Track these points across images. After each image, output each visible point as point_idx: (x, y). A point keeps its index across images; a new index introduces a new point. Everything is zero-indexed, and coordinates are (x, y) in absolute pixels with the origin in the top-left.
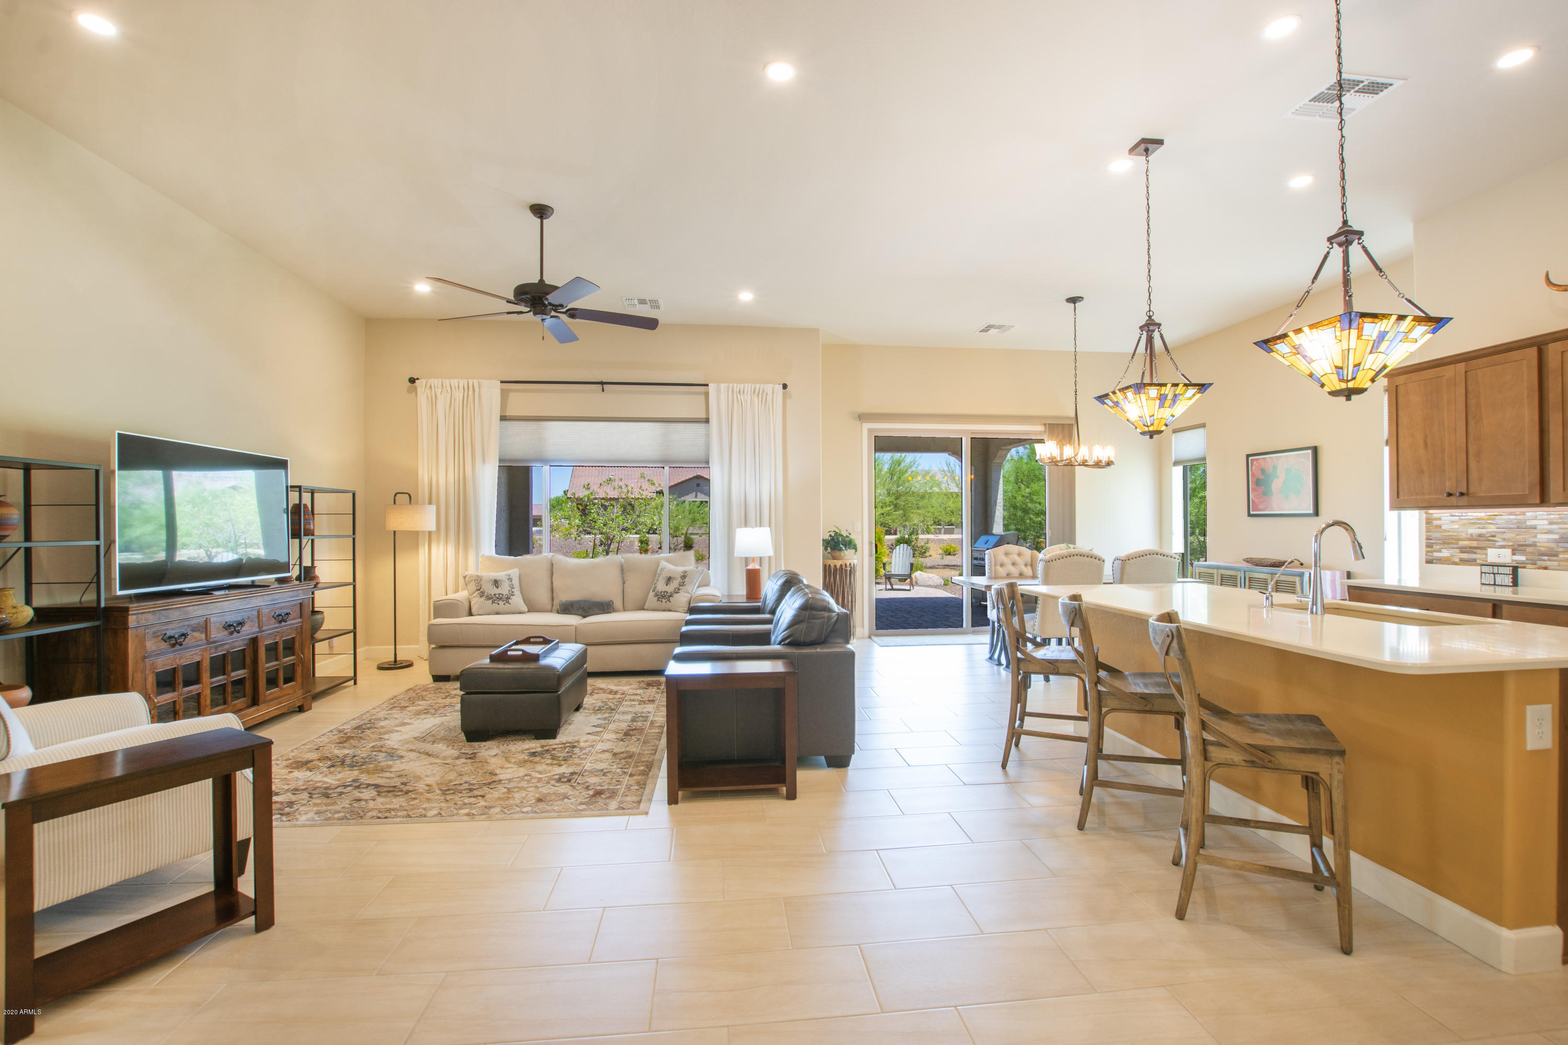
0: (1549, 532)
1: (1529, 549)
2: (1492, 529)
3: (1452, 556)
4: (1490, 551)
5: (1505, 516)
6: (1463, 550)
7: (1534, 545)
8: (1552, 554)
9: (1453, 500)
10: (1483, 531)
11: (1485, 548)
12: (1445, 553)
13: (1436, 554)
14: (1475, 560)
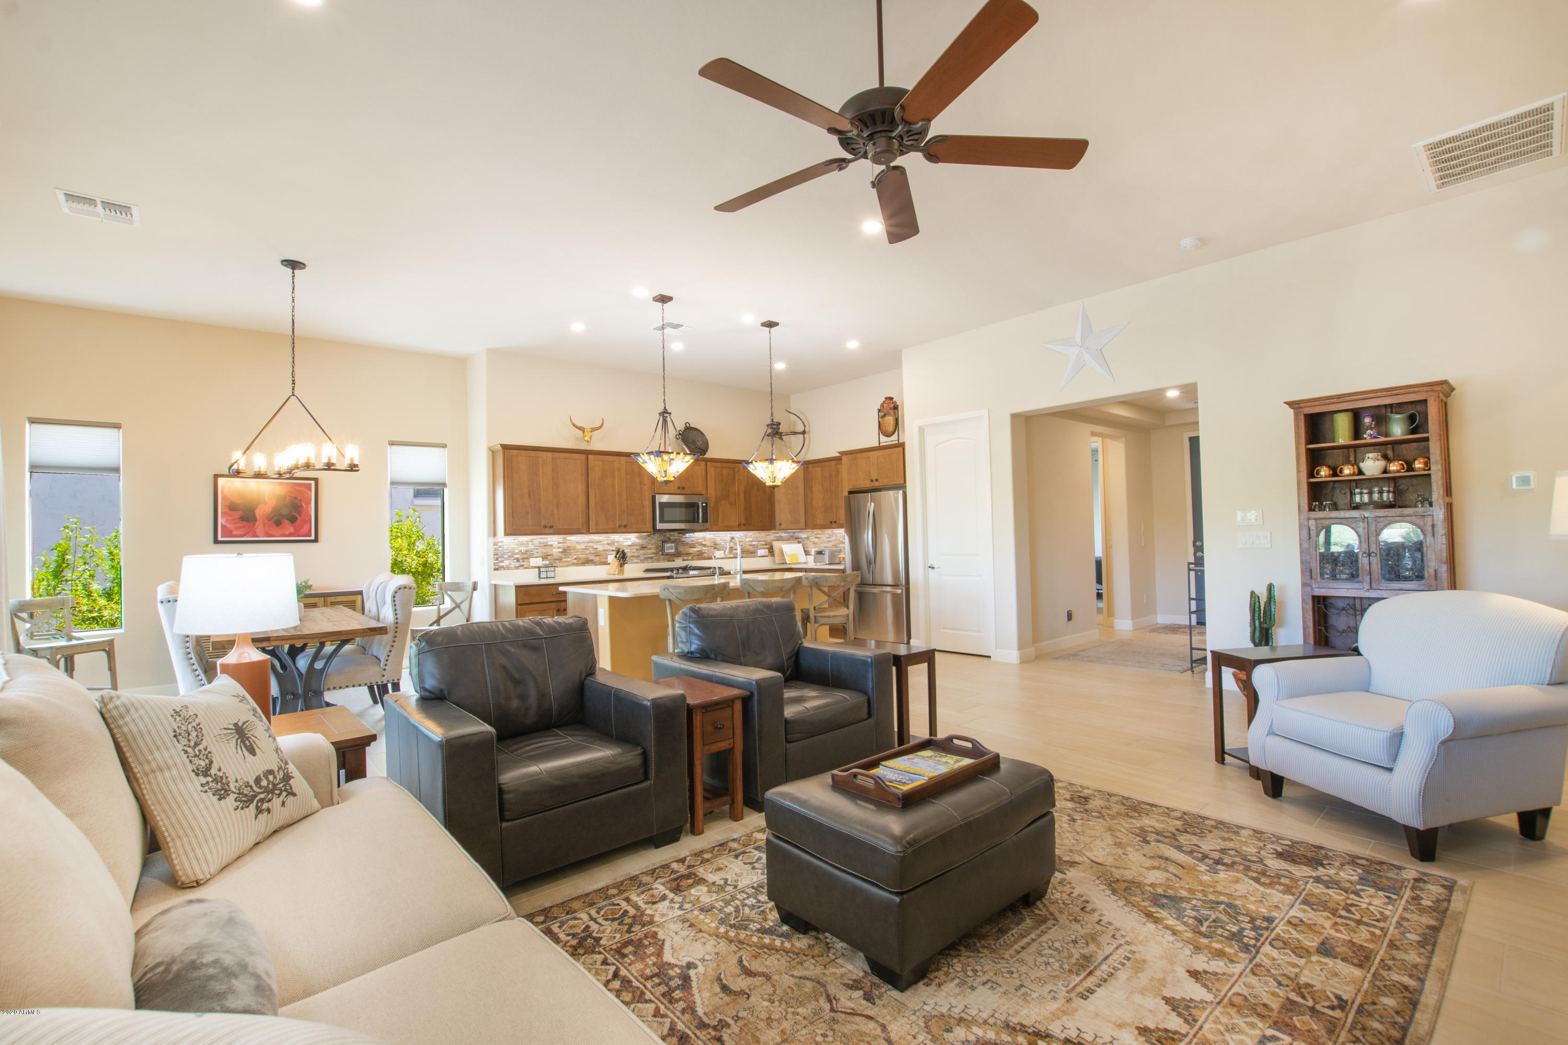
0: (559, 548)
1: (549, 557)
2: (531, 547)
3: (510, 564)
4: (532, 560)
5: (538, 539)
6: (518, 560)
7: (552, 555)
8: (560, 559)
9: (546, 530)
10: (527, 549)
11: (528, 558)
12: (506, 563)
13: (502, 564)
14: (523, 566)
